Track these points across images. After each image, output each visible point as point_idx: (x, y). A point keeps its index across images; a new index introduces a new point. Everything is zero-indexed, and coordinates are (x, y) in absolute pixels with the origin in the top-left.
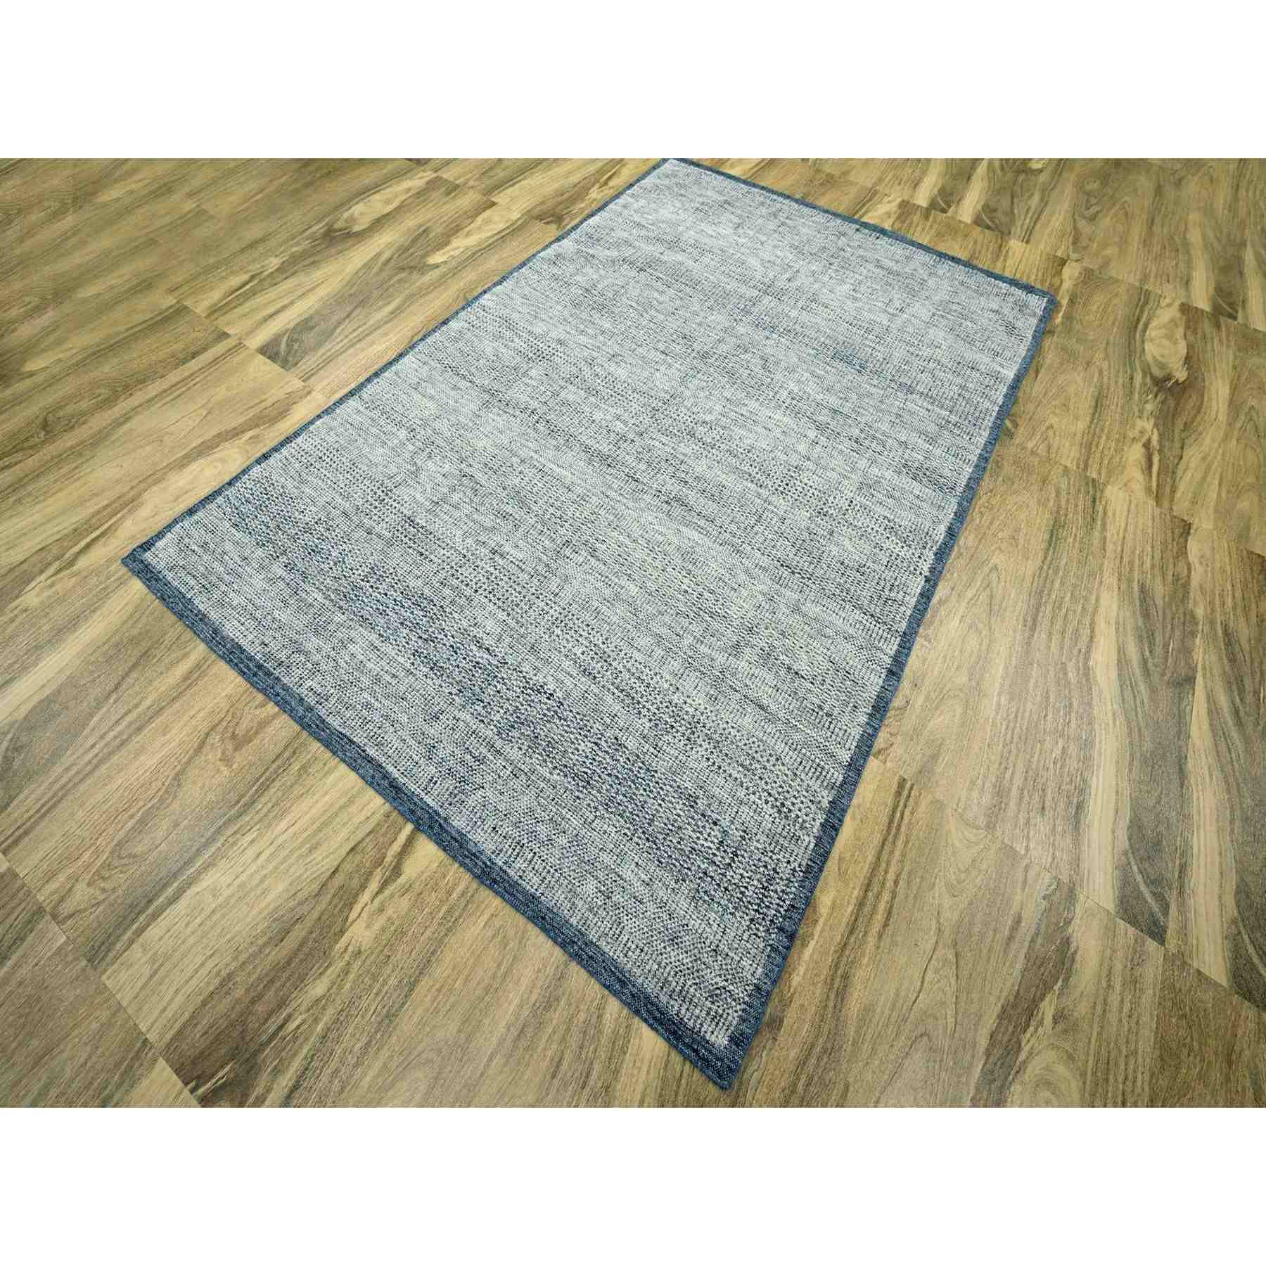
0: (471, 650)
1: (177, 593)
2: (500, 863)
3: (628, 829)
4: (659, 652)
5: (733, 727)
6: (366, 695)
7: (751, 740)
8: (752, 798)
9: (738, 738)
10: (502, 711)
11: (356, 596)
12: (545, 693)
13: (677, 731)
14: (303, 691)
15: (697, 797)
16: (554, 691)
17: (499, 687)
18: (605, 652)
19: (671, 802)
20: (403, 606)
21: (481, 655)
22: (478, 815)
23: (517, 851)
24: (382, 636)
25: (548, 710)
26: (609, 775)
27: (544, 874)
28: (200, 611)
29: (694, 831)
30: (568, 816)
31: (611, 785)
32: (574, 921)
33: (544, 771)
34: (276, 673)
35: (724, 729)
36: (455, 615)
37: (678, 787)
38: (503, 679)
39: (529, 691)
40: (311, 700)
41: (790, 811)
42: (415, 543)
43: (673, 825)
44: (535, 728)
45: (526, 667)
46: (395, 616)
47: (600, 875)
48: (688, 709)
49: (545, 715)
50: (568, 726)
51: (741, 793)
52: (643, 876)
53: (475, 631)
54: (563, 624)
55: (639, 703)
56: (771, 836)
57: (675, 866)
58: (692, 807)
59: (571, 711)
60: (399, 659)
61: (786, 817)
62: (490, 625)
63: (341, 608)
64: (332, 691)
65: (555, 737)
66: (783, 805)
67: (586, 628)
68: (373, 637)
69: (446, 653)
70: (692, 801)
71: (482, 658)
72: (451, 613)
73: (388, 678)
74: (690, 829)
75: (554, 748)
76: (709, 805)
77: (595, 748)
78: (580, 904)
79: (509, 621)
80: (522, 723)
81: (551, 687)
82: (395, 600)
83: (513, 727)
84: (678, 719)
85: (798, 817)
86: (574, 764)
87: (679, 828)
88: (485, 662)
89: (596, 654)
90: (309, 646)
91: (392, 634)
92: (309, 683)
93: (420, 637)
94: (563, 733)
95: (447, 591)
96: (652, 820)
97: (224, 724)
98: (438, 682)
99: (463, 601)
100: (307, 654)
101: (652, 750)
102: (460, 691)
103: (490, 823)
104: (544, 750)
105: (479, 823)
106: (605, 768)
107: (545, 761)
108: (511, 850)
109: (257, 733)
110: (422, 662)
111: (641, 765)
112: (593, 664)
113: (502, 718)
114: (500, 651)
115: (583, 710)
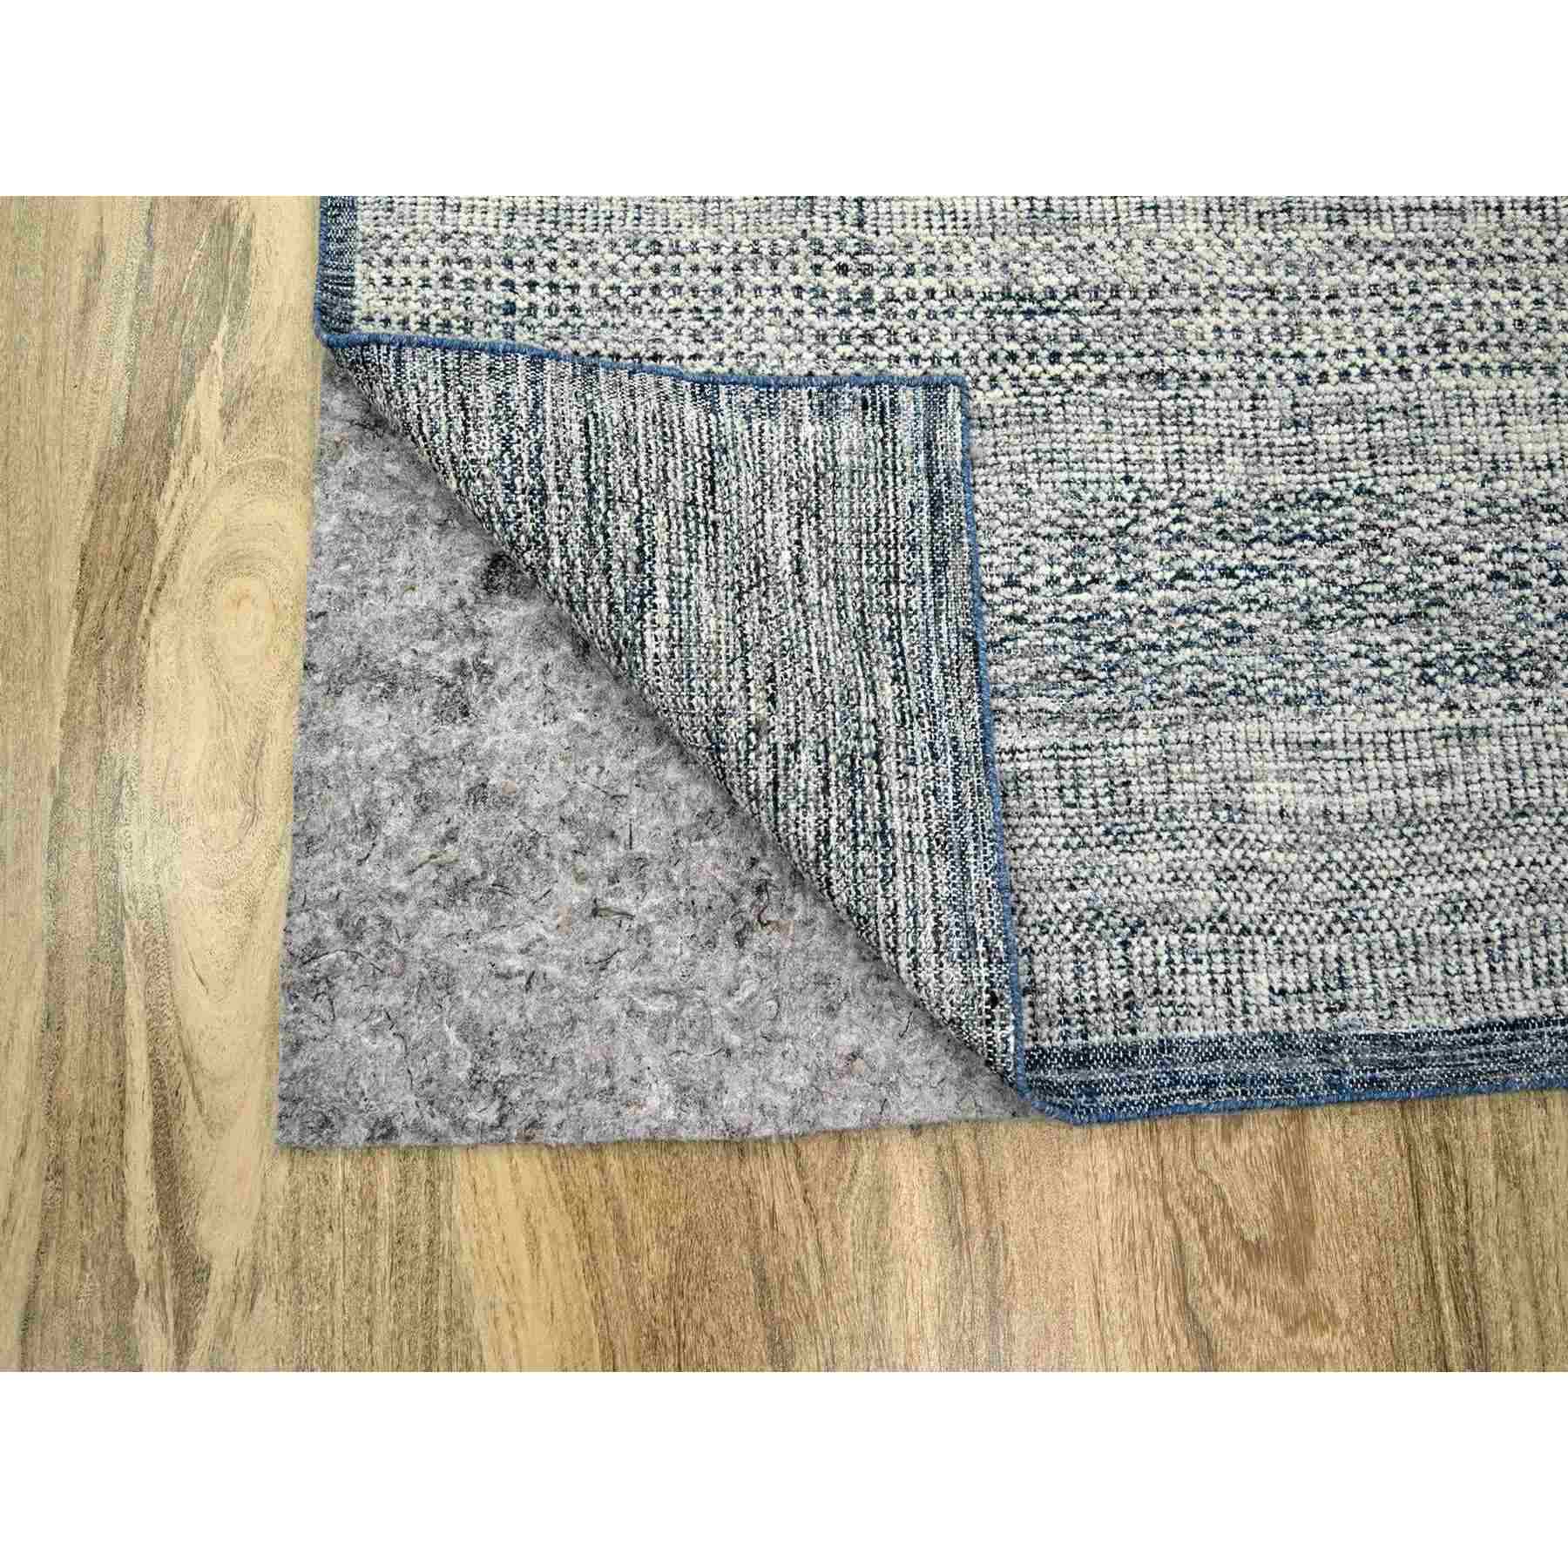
6: (1423, 886)
11: (1111, 647)
14: (1270, 1015)
24: (1301, 700)
34: (1149, 1032)
36: (1423, 483)
40: (1309, 1021)
42: (1100, 357)
46: (1268, 616)
53: (1510, 487)
60: (1402, 720)
63: (1110, 715)
64: (1332, 949)
68: (1283, 722)
69: (1496, 606)
73: (1433, 796)
82: (1228, 573)
90: (1148, 893)
91: (1319, 674)
92: (1259, 983)
93: (1396, 620)
95: (1331, 436)
97: (1195, 1247)
100: (1164, 914)
109: (1303, 1192)
110: (1469, 680)
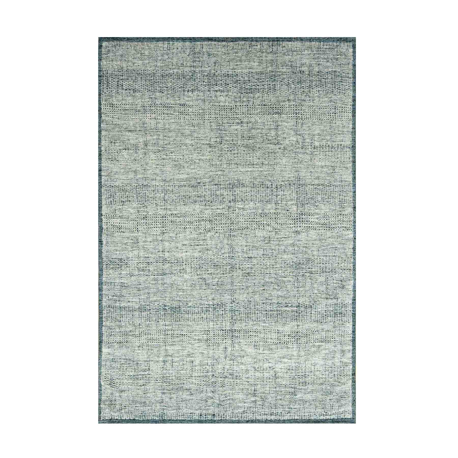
1: (327, 41)
2: (170, 42)
3: (146, 72)
4: (167, 126)
5: (134, 119)
7: (128, 119)
8: (120, 103)
9: (131, 117)
10: (198, 77)
11: (272, 78)
13: (148, 107)
15: (134, 93)
17: (205, 83)
18: (182, 115)
19: (139, 87)
20: (254, 85)
21: (217, 88)
22: (184, 49)
23: (169, 48)
24: (251, 73)
25: (186, 87)
26: (158, 82)
27: (159, 48)
28: (313, 42)
29: (130, 84)
30: (161, 64)
31: (156, 80)
32: (146, 43)
33: (175, 71)
35: (136, 116)
36: (235, 94)
37: (140, 92)
38: (206, 86)
39: (195, 88)
41: (110, 106)
43: (136, 81)
44: (186, 80)
45: (201, 94)
46: (254, 81)
47: (146, 57)
48: (148, 115)
49: (186, 85)
50: (178, 87)
51: (124, 102)
52: (136, 64)
53: (225, 93)
54: (201, 115)
55: (163, 107)
56: (111, 96)
57: (130, 72)
58: (134, 89)
59: (180, 91)
60: (240, 71)
61: (110, 104)
62: (222, 99)
63: (272, 72)
65: (179, 81)
66: (112, 107)
67: (193, 118)
68: (254, 71)
69: (228, 82)
70: (135, 91)
72: (237, 94)
73: (238, 63)
74: (131, 83)
75: (177, 78)
76: (130, 93)
77: (167, 86)
78: (147, 48)
79: (217, 104)
80: (190, 78)
81: (190, 93)
82: (258, 86)
83: (192, 76)
84: (150, 110)
85: (108, 106)
86: (169, 78)
87: (134, 82)
89: (185, 112)
90: (270, 55)
91: (249, 75)
93: (240, 81)
94: (178, 84)
95: (245, 99)
96: (141, 79)
98: (223, 72)
99: (237, 100)
100: (268, 53)
101: (152, 97)
102: (215, 74)
103: (180, 49)
104: (180, 76)
105: (182, 47)
106: (161, 83)
107: (177, 73)
108: (170, 47)
110: (233, 74)
111: (152, 90)
112: (183, 109)
114: (213, 94)
115: (177, 94)
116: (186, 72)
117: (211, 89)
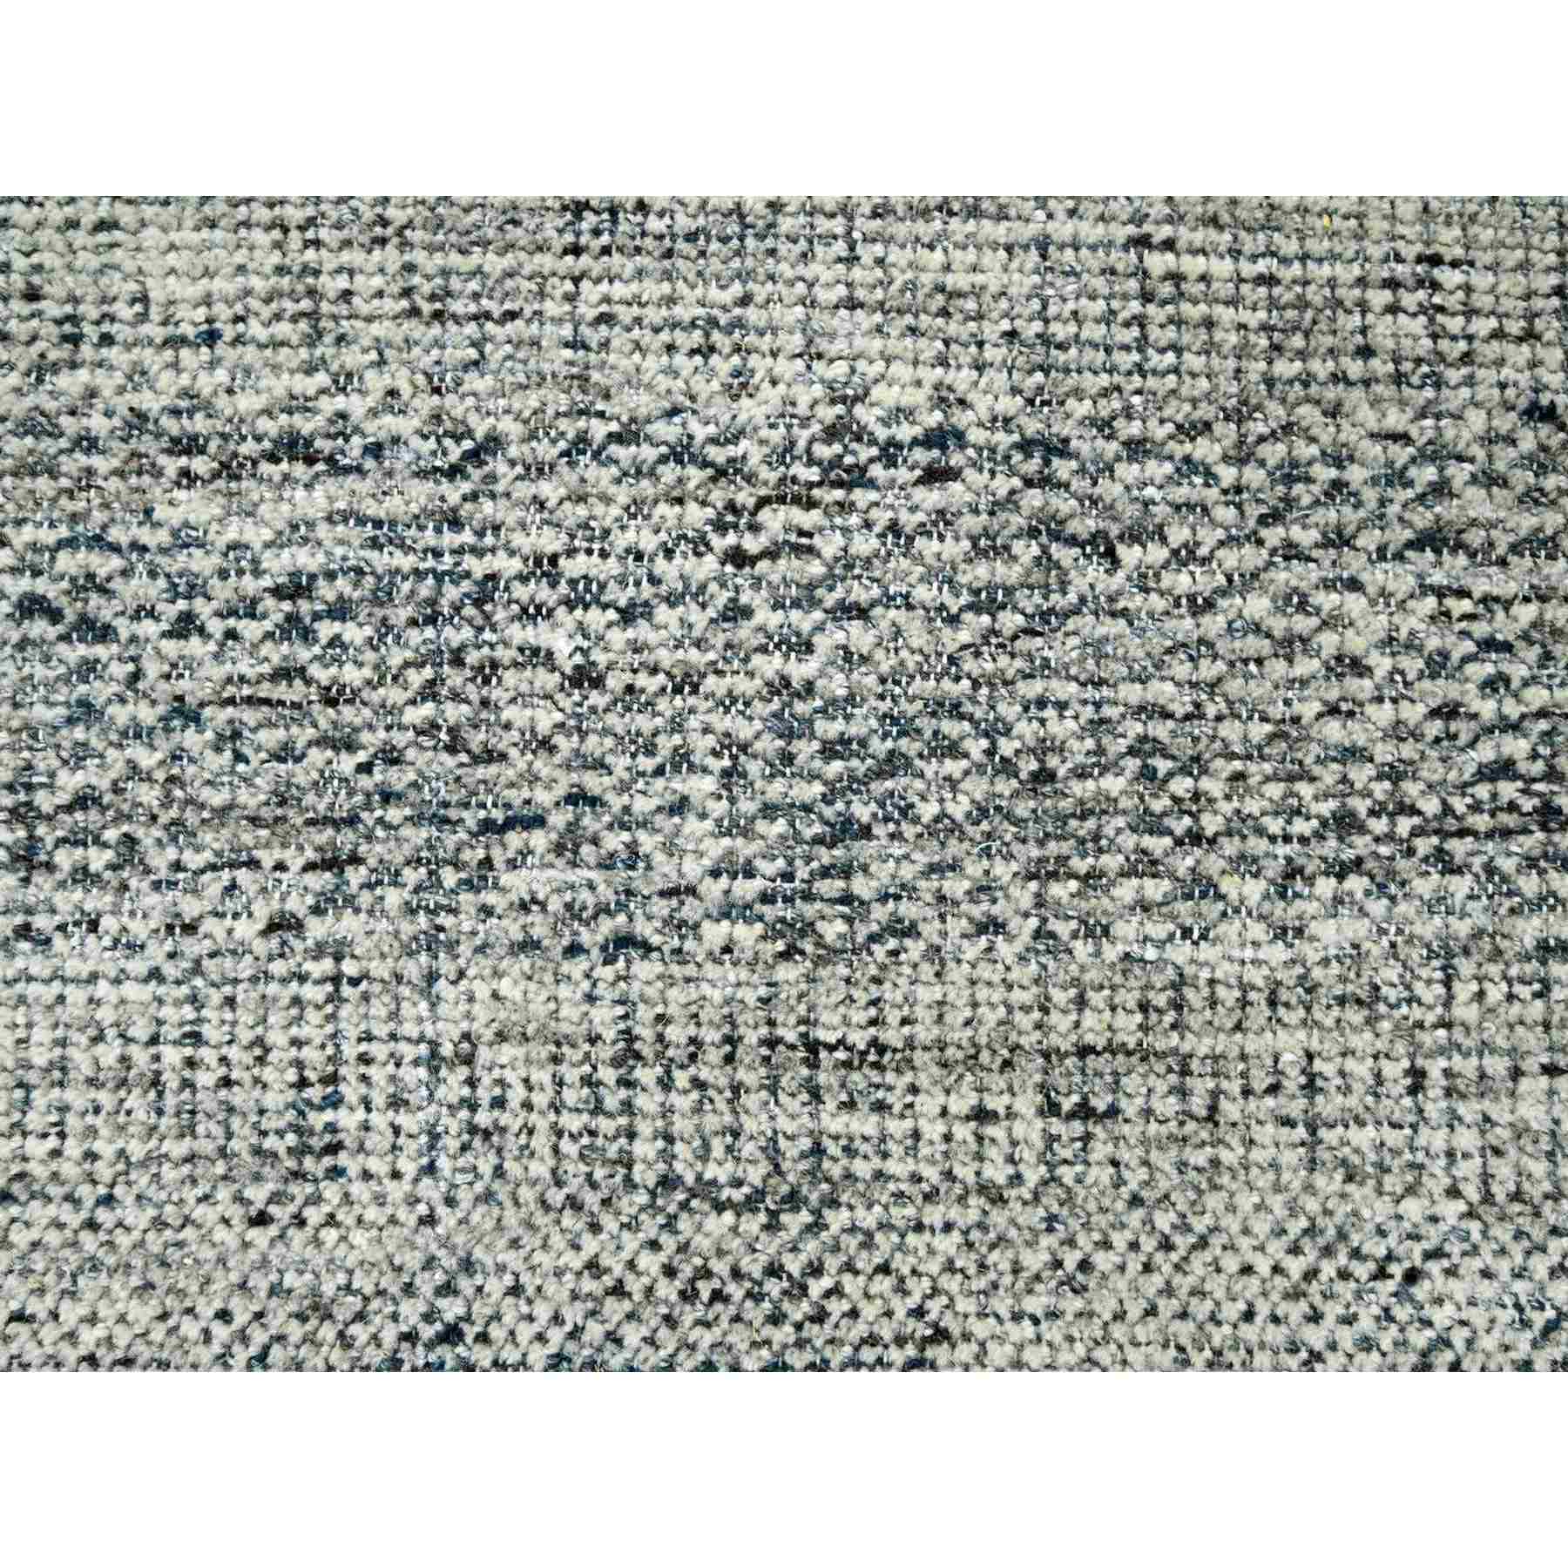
0: (186, 540)
12: (890, 453)
16: (943, 398)
17: (559, 640)
25: (987, 547)
38: (545, 567)
39: (775, 520)
44: (995, 730)
49: (988, 601)
50: (1185, 556)
59: (1137, 449)
65: (1162, 691)
71: (297, 532)
80: (893, 764)
83: (847, 830)
86: (1394, 774)
88: (344, 544)
94: (1185, 626)
102: (331, 863)
104: (1151, 824)
107: (1202, 887)
113: (733, 827)
116: (992, 926)
117: (421, 493)
